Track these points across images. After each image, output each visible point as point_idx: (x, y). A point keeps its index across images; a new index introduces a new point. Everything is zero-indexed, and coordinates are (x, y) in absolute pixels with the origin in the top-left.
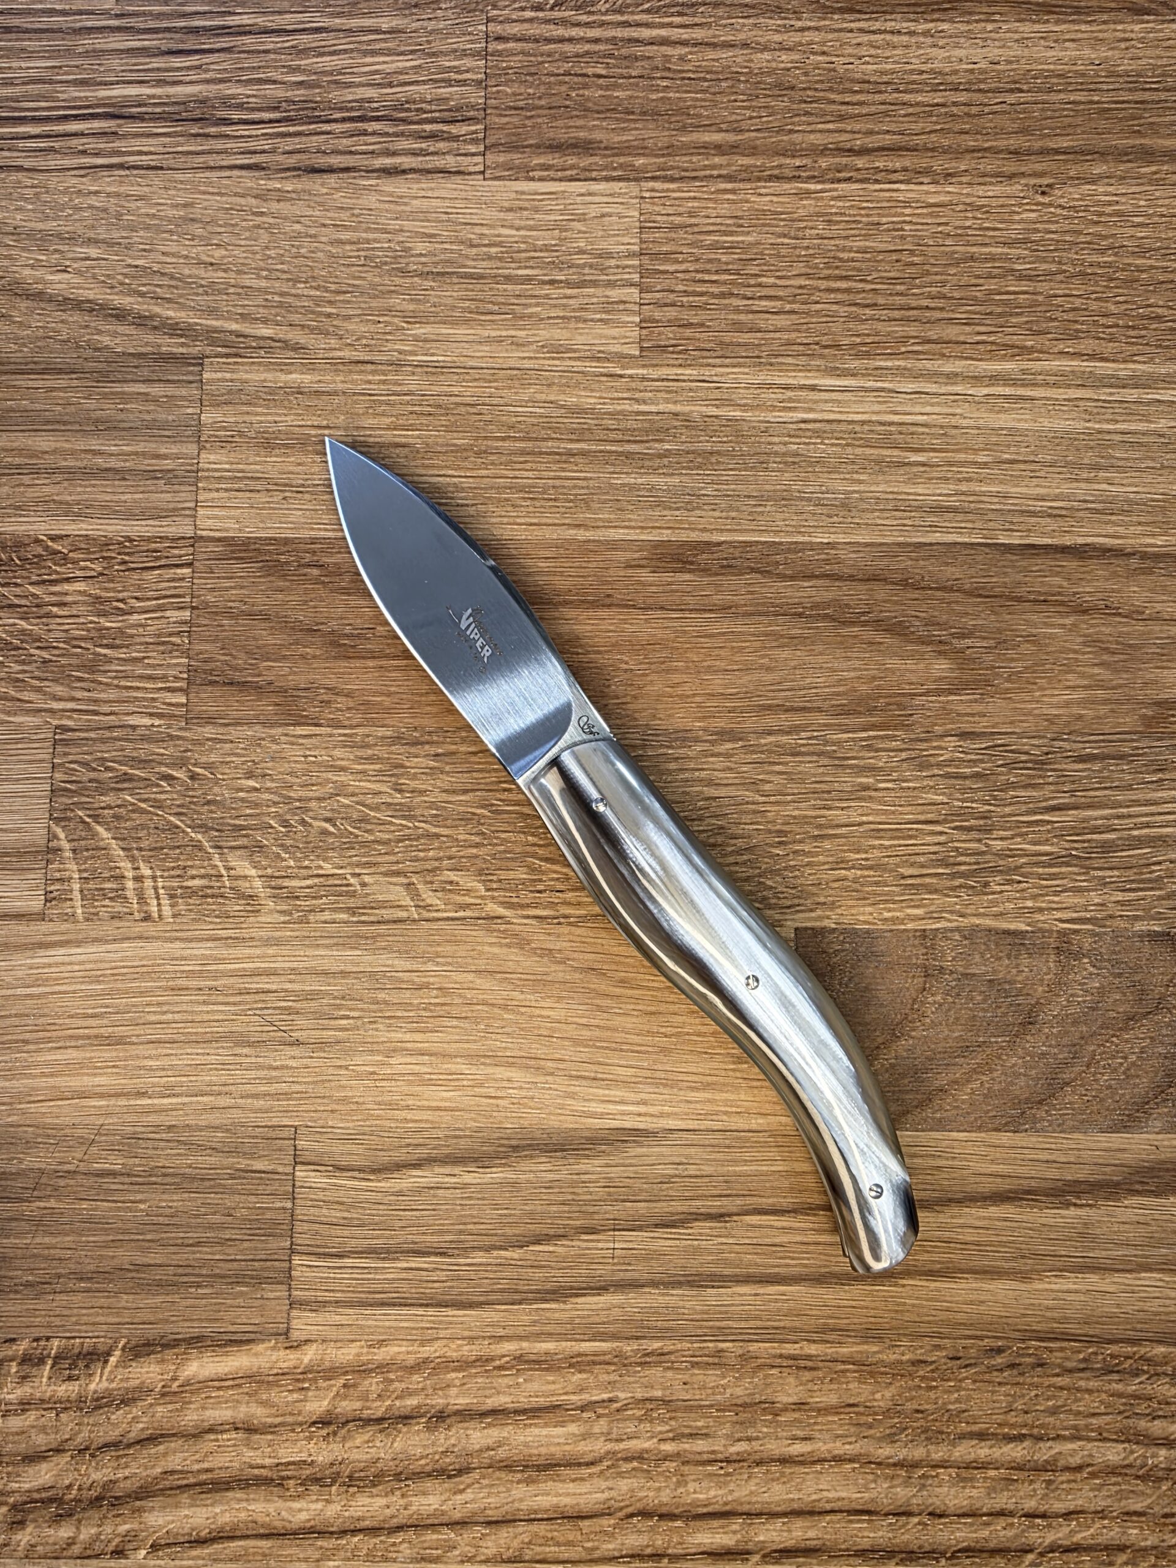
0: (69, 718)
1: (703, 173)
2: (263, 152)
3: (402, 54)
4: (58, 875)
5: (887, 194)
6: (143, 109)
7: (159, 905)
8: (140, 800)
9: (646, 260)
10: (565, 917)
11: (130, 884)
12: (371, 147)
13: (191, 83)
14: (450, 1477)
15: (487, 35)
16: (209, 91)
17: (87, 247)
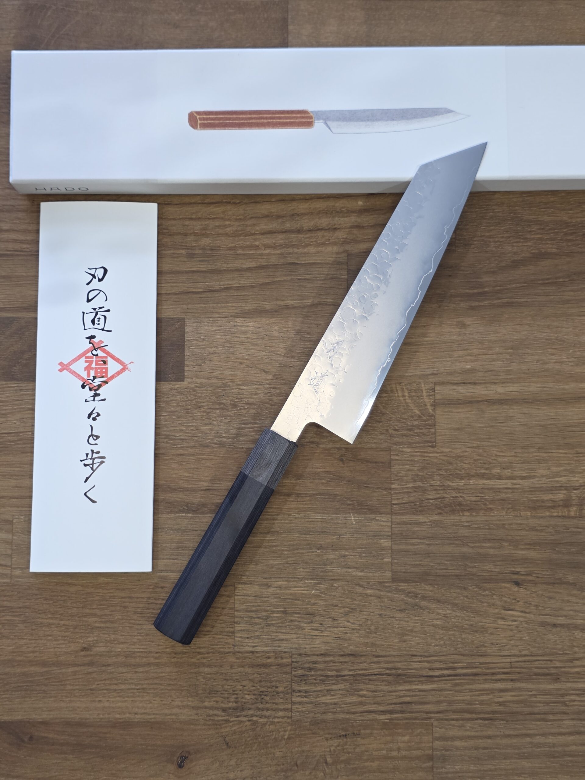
0: (430, 451)
1: (211, 655)
2: (374, 662)
3: (323, 703)
4: (431, 397)
5: (143, 647)
6: (419, 679)
7: (396, 388)
8: (405, 423)
9: (232, 620)
10: (260, 385)
11: (406, 394)
12: (334, 664)
13: (402, 691)
14: (296, 214)
15: (291, 711)
16: (396, 687)
17: (437, 624)
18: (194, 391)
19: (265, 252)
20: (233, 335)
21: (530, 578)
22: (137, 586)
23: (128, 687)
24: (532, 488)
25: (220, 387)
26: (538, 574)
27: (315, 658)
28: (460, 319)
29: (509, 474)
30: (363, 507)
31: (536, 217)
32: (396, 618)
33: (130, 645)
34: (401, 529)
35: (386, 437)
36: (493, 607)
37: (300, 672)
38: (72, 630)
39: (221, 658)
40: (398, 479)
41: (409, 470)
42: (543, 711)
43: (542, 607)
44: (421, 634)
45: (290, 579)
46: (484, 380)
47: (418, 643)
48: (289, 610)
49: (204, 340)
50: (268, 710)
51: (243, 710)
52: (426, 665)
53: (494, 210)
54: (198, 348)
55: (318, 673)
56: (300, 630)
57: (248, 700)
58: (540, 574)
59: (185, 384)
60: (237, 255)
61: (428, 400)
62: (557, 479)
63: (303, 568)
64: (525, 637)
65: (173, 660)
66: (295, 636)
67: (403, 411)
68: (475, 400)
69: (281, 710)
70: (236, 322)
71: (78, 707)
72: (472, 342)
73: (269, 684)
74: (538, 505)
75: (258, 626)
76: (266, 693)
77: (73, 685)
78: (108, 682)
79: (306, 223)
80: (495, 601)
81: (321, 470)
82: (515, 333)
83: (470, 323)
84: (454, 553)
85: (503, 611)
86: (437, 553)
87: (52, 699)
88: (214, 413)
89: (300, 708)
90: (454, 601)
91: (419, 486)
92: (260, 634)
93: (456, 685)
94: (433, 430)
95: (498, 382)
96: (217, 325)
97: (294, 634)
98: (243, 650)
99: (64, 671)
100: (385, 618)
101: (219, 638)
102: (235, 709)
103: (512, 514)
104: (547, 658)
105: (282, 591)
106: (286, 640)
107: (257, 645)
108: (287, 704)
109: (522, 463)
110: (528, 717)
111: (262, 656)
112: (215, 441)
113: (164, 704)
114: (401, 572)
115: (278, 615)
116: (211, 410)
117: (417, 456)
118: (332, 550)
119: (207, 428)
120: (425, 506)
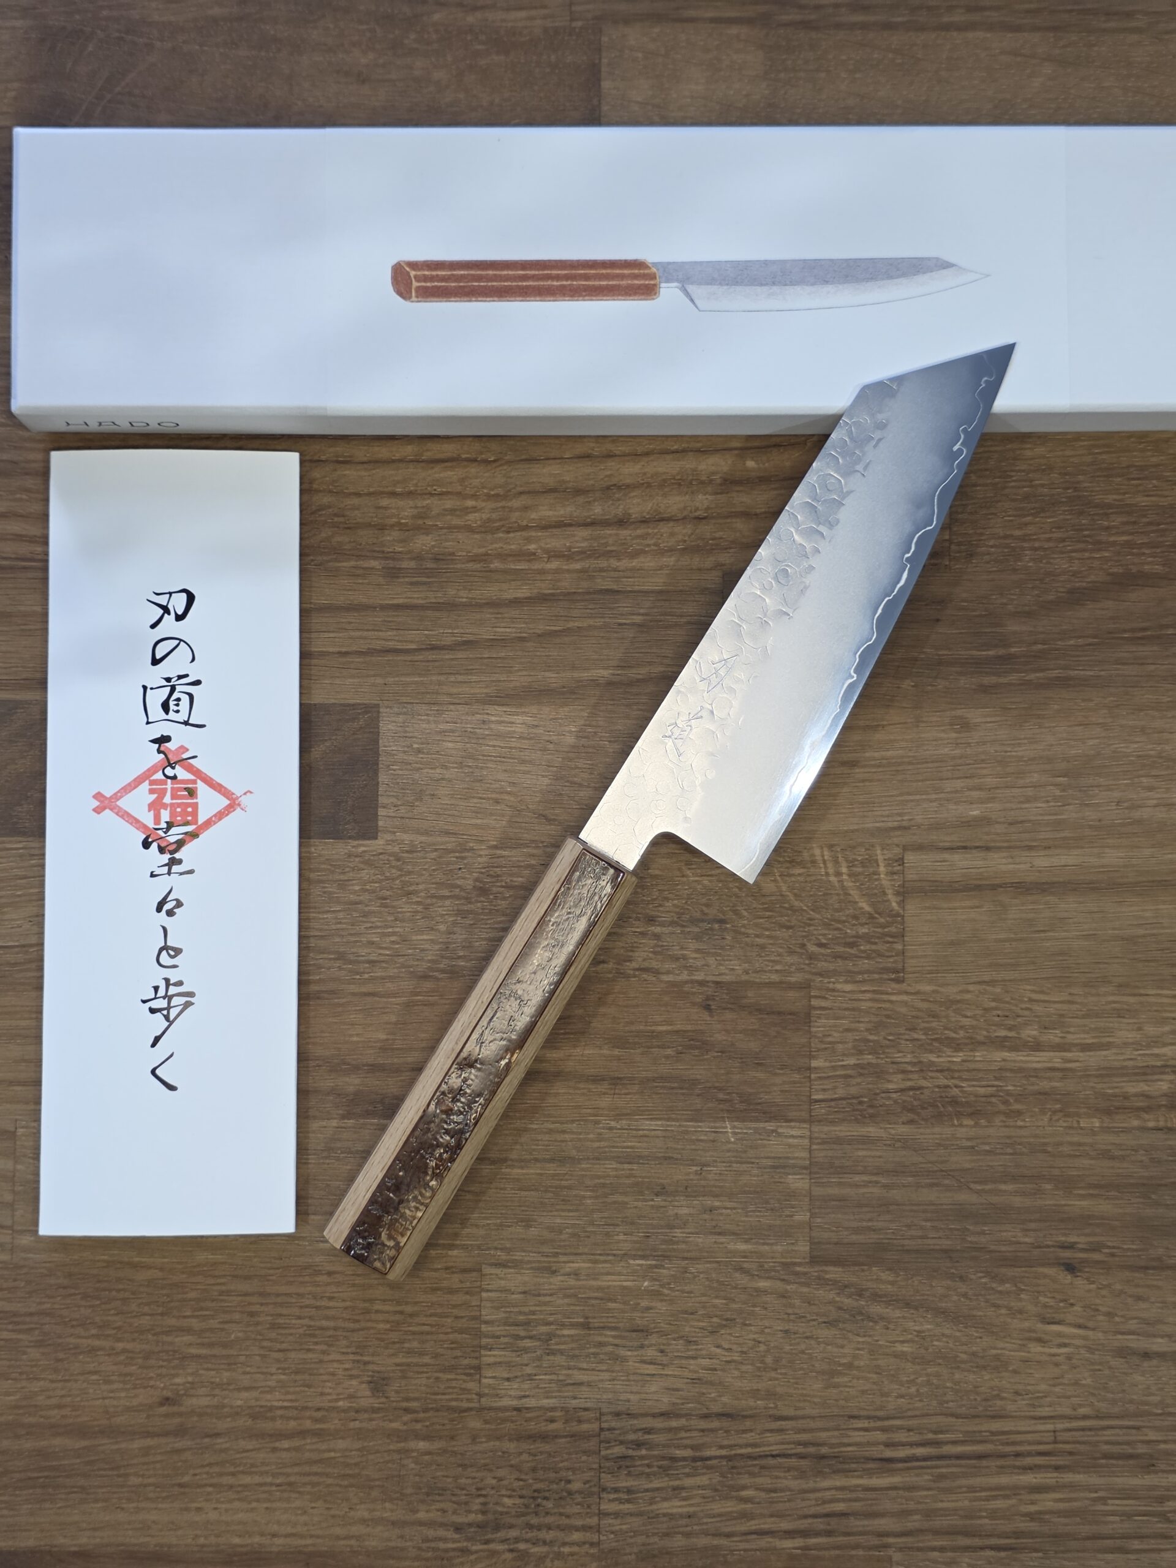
0: (893, 989)
1: (431, 1414)
2: (771, 1431)
3: (664, 1515)
4: (896, 877)
5: (290, 1397)
6: (864, 1466)
7: (823, 856)
8: (841, 929)
9: (476, 1342)
10: (537, 847)
11: (844, 870)
12: (688, 1435)
13: (830, 1489)
15: (599, 1531)
16: (815, 1482)
17: (902, 1352)
18: (398, 860)
19: (549, 566)
20: (481, 741)
21: (1096, 1256)
22: (277, 1271)
23: (257, 1479)
24: (1104, 1068)
25: (453, 851)
26: (1114, 1247)
27: (648, 1422)
28: (959, 712)
29: (1057, 1040)
30: (751, 1107)
31: (1120, 497)
32: (817, 1338)
33: (262, 1392)
34: (830, 1153)
35: (801, 960)
36: (1019, 1316)
37: (618, 1450)
38: (140, 1361)
39: (452, 1420)
40: (826, 1049)
41: (848, 1030)
42: (1121, 1531)
43: (1122, 1316)
44: (869, 1373)
45: (598, 1257)
46: (1008, 841)
47: (863, 1392)
48: (595, 1322)
49: (419, 751)
50: (549, 1528)
51: (497, 1528)
52: (880, 1436)
53: (1031, 481)
54: (407, 769)
55: (656, 1453)
56: (618, 1362)
57: (509, 1507)
58: (1118, 1248)
59: (378, 844)
60: (491, 571)
61: (889, 883)
62: (1156, 1051)
63: (625, 1235)
64: (1085, 1379)
65: (352, 1425)
66: (606, 1376)
67: (837, 906)
68: (987, 883)
69: (577, 1529)
70: (488, 714)
71: (154, 1522)
72: (983, 760)
73: (552, 1475)
74: (1117, 1104)
75: (529, 1355)
76: (547, 1494)
77: (143, 1476)
78: (216, 1469)
79: (636, 505)
80: (1024, 1304)
81: (664, 1028)
82: (1072, 743)
83: (979, 720)
84: (942, 1204)
85: (1040, 1326)
86: (905, 1205)
87: (100, 1505)
88: (440, 907)
89: (616, 1524)
90: (939, 1305)
91: (868, 1063)
92: (534, 1372)
93: (942, 1477)
94: (899, 947)
95: (1035, 846)
96: (448, 720)
97: (606, 1371)
98: (499, 1404)
99: (123, 1446)
100: (795, 1339)
101: (448, 1380)
102: (481, 1526)
103: (1061, 1123)
104: (1131, 1423)
105: (580, 1283)
106: (589, 1384)
107: (527, 1393)
108: (590, 1517)
109: (1083, 1017)
110: (1089, 1544)
111: (538, 1417)
112: (442, 966)
113: (333, 1516)
114: (830, 1244)
115: (572, 1332)
116: (434, 900)
117: (865, 1000)
118: (687, 1196)
119: (425, 937)
120: (881, 1106)
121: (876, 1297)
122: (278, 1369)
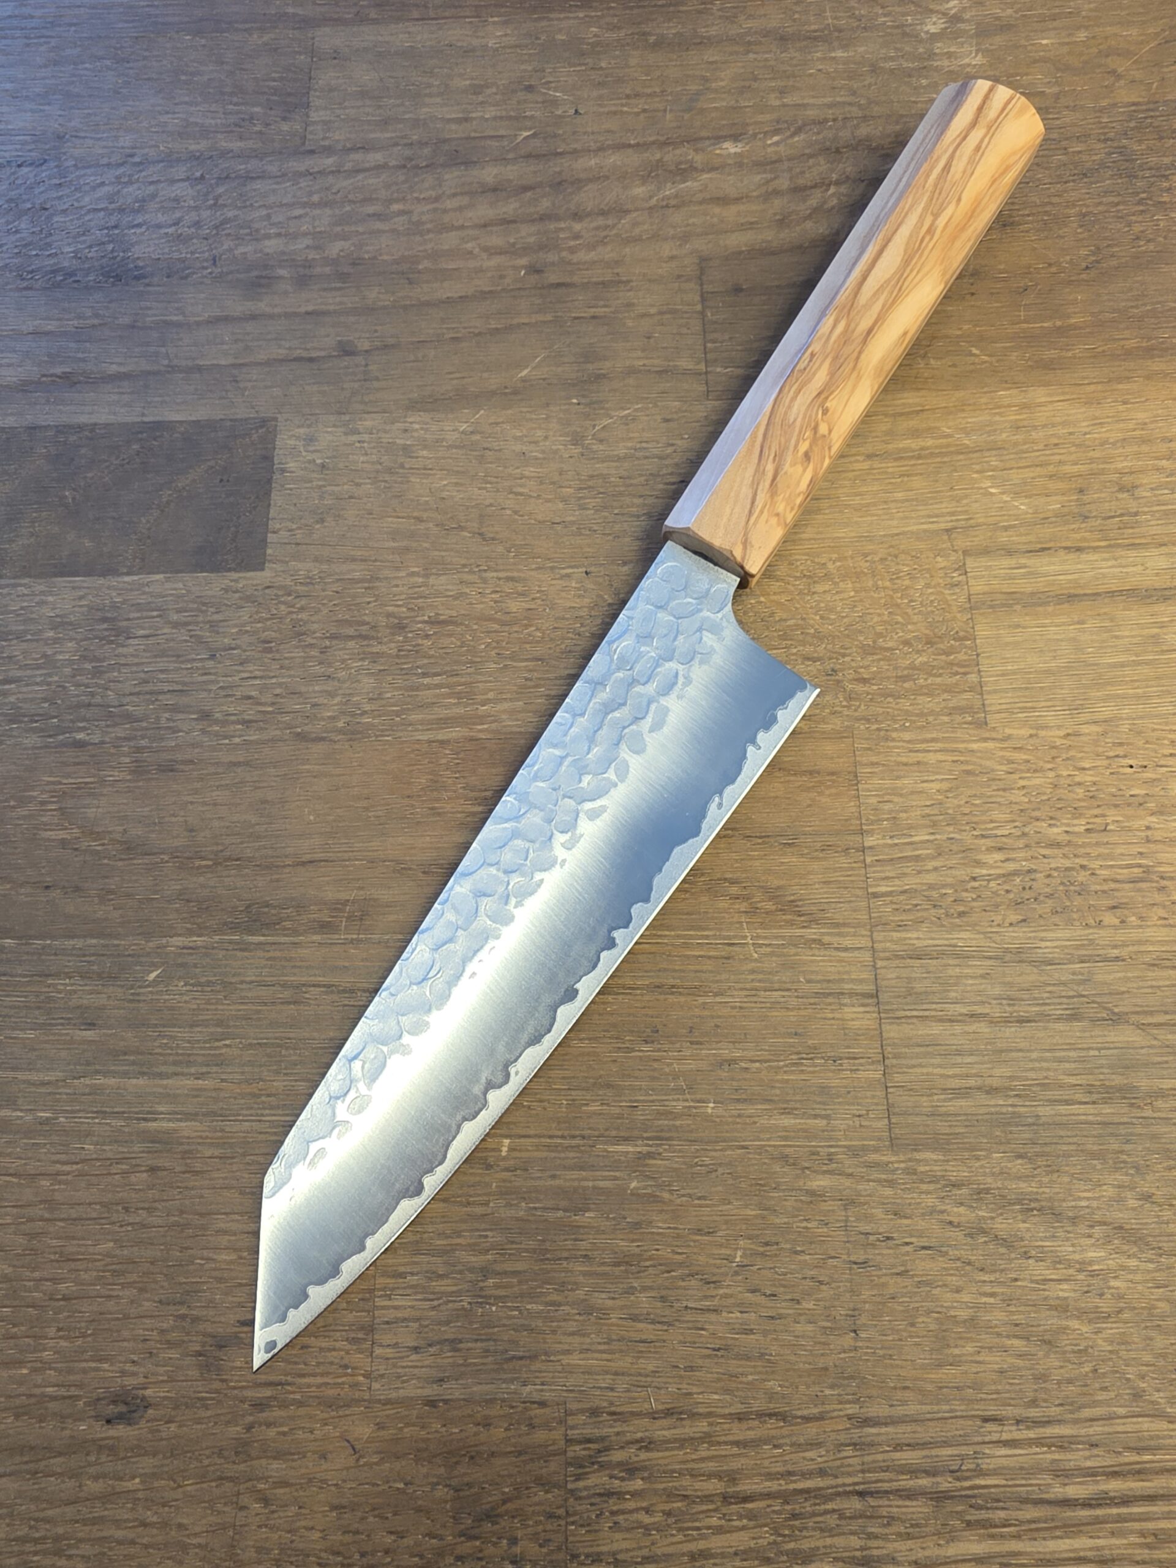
18: (289, 595)
19: (488, 263)
22: (75, 1167)
25: (362, 581)
27: (644, 1429)
30: (782, 907)
32: (915, 1273)
33: (31, 1370)
34: (905, 973)
35: (837, 701)
37: (597, 1480)
39: (325, 1422)
40: (883, 820)
41: (912, 793)
45: (559, 1141)
46: (1105, 539)
47: (1003, 1372)
49: (323, 466)
52: (1041, 1456)
55: (659, 1486)
56: (593, 1319)
59: (264, 576)
60: (418, 272)
61: (949, 597)
67: (879, 629)
68: (1086, 591)
70: (411, 422)
72: (1056, 445)
75: (450, 1305)
83: (1043, 399)
84: (1090, 1049)
88: (341, 649)
90: (1110, 1215)
91: (951, 839)
92: (460, 1337)
94: (973, 678)
95: (1145, 544)
96: (361, 430)
97: (575, 1334)
98: (402, 1393)
107: (447, 1374)
111: (464, 1417)
112: (341, 724)
114: (920, 1115)
115: (520, 1266)
116: (334, 642)
117: (936, 751)
118: (692, 1043)
119: (317, 688)
120: (973, 900)
121: (1004, 1203)
122: (59, 1330)
